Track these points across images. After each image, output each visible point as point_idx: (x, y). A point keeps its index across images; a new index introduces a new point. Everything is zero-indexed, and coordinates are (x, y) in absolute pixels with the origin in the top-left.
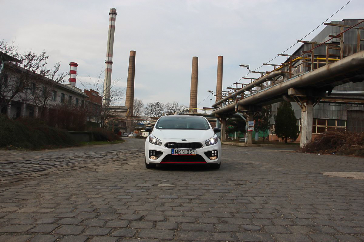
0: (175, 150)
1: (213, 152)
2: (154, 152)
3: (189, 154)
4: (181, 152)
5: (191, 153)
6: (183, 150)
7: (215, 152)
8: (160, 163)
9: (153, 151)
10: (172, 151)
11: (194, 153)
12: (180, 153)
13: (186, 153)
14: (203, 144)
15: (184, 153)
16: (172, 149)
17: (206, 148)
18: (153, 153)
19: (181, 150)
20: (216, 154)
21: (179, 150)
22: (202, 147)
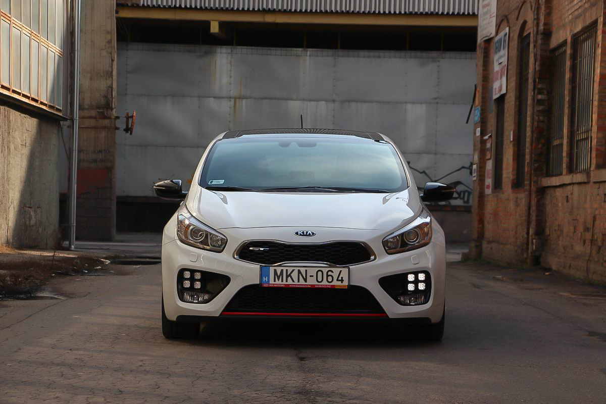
0: (272, 269)
1: (411, 278)
2: (198, 276)
3: (325, 283)
4: (295, 275)
5: (330, 279)
6: (303, 270)
7: (422, 277)
8: (217, 315)
9: (193, 272)
10: (263, 273)
11: (342, 281)
12: (290, 282)
13: (312, 282)
14: (377, 248)
15: (305, 280)
16: (261, 267)
17: (385, 264)
18: (192, 280)
19: (293, 270)
20: (422, 286)
21: (287, 270)
22: (372, 257)
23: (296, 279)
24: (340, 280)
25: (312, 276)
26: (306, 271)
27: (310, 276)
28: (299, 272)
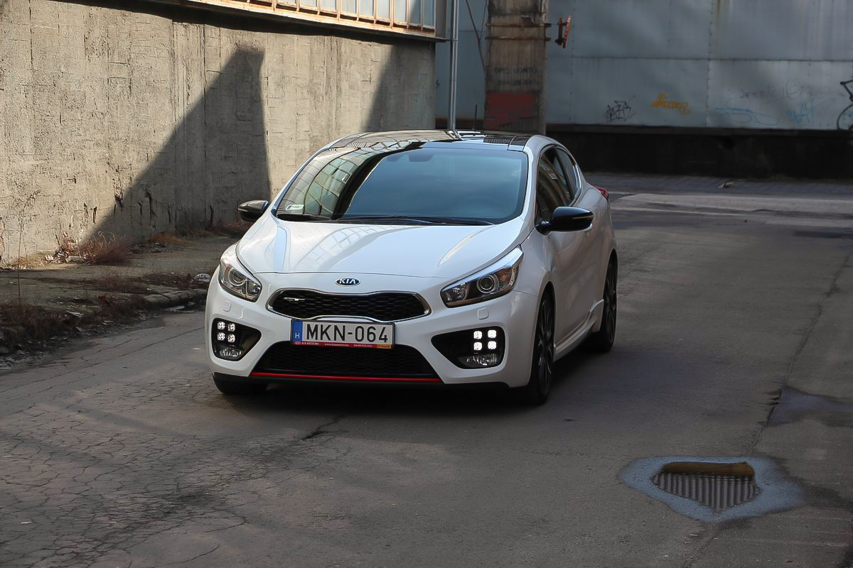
0: (305, 324)
1: (478, 335)
2: (232, 328)
3: (365, 341)
4: (331, 332)
5: (371, 337)
6: (340, 326)
7: (492, 334)
8: (246, 375)
10: (296, 327)
11: (385, 339)
12: (325, 340)
13: (350, 340)
14: (433, 300)
15: (343, 338)
16: (293, 322)
17: (444, 319)
18: (226, 332)
19: (329, 326)
20: (492, 345)
21: (322, 326)
22: (427, 312)
23: (332, 337)
24: (382, 339)
25: (351, 333)
26: (344, 327)
27: (349, 333)
28: (336, 328)
